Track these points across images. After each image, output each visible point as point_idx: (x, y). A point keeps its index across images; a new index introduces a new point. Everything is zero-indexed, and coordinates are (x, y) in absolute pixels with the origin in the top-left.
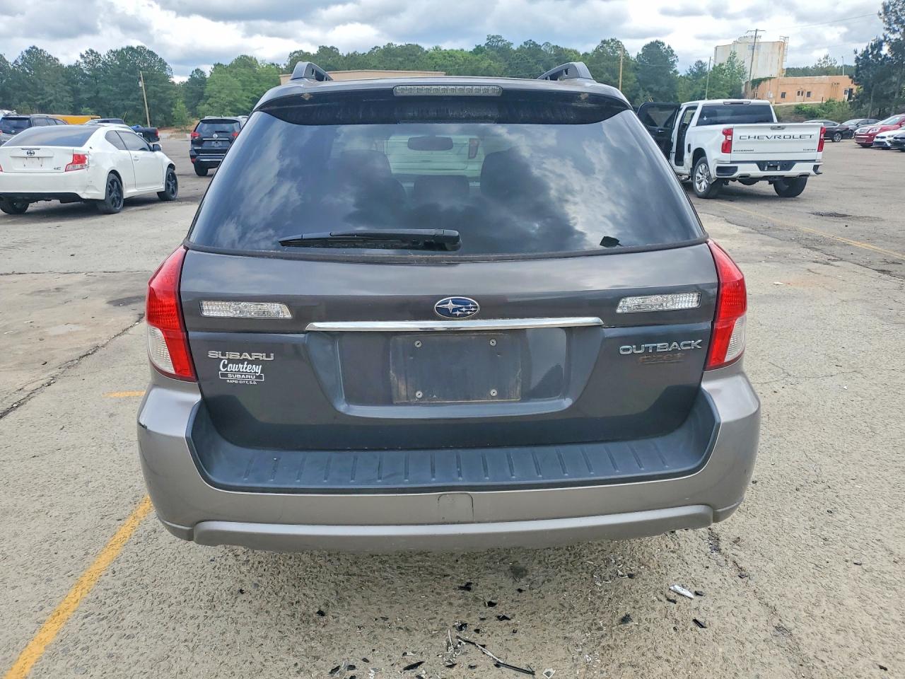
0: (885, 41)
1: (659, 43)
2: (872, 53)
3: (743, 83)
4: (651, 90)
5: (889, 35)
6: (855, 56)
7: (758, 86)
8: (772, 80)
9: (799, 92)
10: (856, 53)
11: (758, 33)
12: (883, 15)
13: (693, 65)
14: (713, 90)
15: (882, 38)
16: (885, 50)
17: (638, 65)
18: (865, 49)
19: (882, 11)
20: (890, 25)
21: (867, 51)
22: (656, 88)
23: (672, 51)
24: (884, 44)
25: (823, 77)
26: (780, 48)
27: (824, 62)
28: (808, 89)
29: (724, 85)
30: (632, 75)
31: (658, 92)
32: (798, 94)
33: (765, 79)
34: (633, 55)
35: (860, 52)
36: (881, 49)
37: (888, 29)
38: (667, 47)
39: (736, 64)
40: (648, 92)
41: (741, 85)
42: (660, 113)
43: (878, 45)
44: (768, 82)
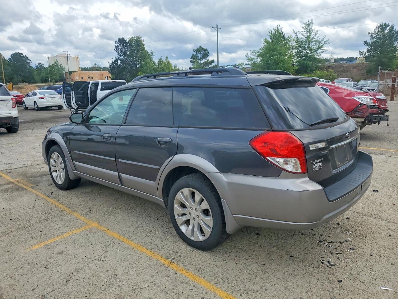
0: (118, 59)
1: (20, 53)
2: (115, 63)
3: (64, 73)
4: (20, 75)
5: (120, 57)
6: (109, 64)
7: (71, 74)
8: (76, 72)
9: (88, 77)
10: (109, 63)
11: (68, 53)
12: (116, 50)
13: (37, 64)
14: (52, 75)
15: (117, 58)
16: (119, 62)
17: (10, 63)
18: (112, 62)
19: (115, 48)
20: (119, 53)
21: (113, 62)
22: (23, 74)
23: (28, 58)
24: (119, 60)
25: (96, 71)
26: (76, 59)
27: (95, 66)
28: (92, 76)
29: (56, 73)
30: (9, 67)
31: (24, 76)
32: (88, 78)
33: (74, 72)
34: (7, 58)
35: (110, 63)
36: (118, 62)
37: (118, 55)
38: (24, 56)
39: (59, 65)
40: (19, 76)
41: (63, 74)
42: (29, 85)
43: (116, 61)
44: (75, 73)
